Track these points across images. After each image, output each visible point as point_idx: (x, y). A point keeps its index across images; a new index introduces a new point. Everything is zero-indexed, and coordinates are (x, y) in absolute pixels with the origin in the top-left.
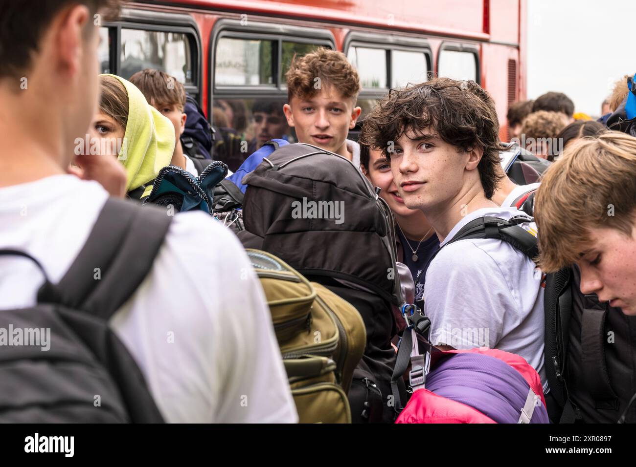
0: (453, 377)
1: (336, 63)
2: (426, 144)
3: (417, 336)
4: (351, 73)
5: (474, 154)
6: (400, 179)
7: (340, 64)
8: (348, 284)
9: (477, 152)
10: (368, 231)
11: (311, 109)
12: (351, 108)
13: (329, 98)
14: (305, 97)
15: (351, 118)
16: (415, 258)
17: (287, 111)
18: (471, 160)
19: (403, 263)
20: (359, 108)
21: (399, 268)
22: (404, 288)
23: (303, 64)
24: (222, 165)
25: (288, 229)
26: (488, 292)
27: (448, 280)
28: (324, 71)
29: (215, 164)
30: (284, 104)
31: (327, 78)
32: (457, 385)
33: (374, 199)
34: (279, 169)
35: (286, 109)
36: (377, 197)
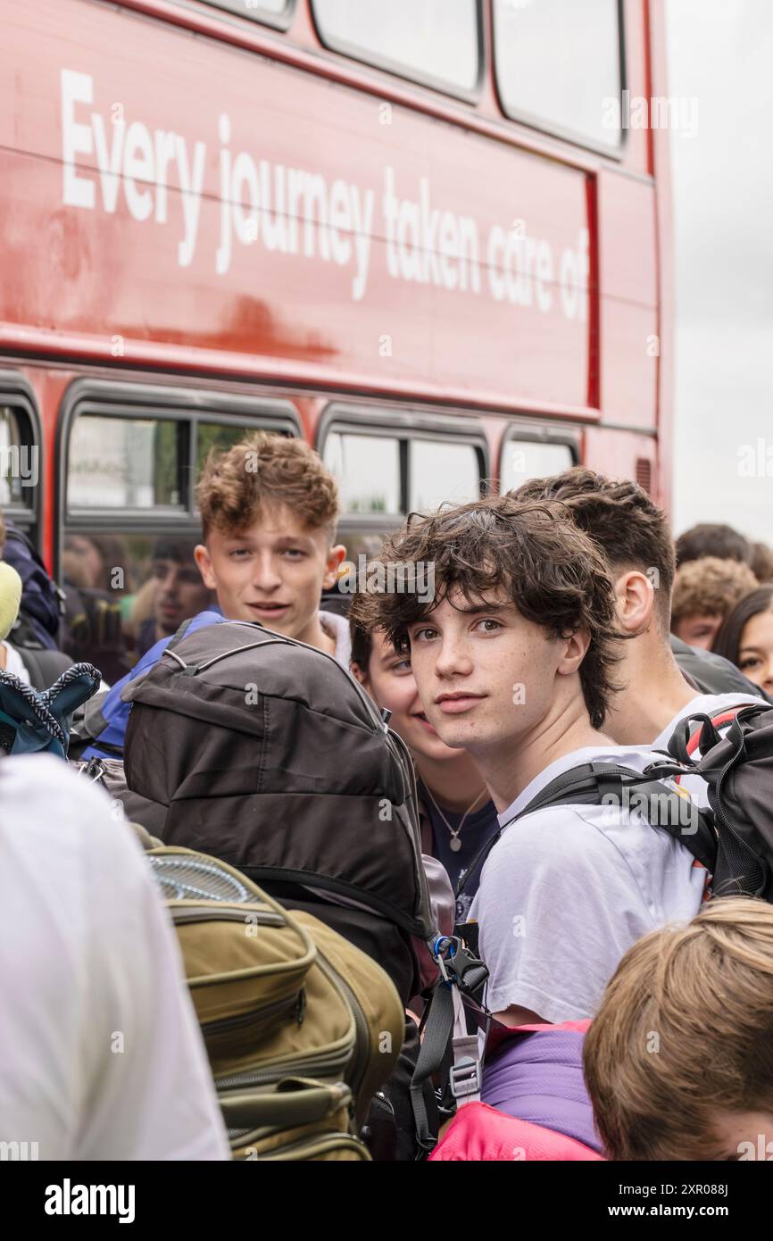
0: (532, 1079)
1: (291, 462)
2: (488, 621)
3: (463, 998)
4: (319, 481)
5: (573, 644)
6: (433, 688)
7: (299, 464)
8: (329, 896)
9: (579, 639)
10: (370, 794)
11: (246, 552)
12: (323, 547)
13: (279, 530)
14: (231, 529)
15: (327, 568)
16: (456, 845)
17: (203, 560)
18: (568, 656)
19: (433, 856)
20: (341, 548)
21: (426, 865)
22: (435, 906)
23: (227, 466)
24: (91, 672)
25: (216, 790)
26: (605, 908)
27: (529, 884)
28: (266, 479)
29: (78, 669)
30: (195, 545)
31: (273, 492)
32: (540, 1094)
33: (380, 731)
34: (198, 672)
35: (200, 555)
36: (386, 728)
